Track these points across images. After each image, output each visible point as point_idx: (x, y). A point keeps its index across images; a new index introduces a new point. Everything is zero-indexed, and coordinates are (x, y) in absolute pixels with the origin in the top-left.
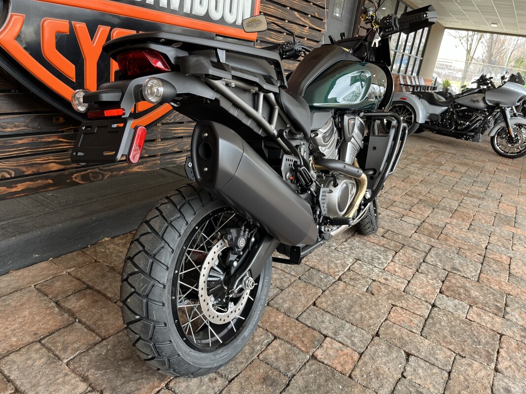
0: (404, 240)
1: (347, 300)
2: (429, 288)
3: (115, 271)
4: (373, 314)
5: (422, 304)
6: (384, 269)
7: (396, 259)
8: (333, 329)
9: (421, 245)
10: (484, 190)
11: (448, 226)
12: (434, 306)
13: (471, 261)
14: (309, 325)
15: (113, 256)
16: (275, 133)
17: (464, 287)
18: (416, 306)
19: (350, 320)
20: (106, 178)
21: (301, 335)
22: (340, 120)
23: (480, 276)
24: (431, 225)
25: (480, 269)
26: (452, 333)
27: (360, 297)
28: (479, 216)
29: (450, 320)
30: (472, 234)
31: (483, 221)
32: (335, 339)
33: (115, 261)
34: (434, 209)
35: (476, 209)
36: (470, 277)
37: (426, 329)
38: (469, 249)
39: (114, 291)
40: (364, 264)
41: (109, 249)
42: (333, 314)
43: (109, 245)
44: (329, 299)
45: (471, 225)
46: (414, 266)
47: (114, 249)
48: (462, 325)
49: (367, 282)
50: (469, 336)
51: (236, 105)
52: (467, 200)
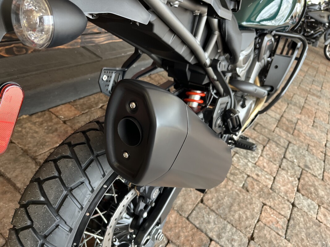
0: (270, 134)
1: (228, 197)
2: (289, 186)
3: (28, 155)
4: (248, 214)
5: (285, 203)
6: (255, 164)
7: (264, 153)
8: (217, 231)
9: (282, 140)
10: (319, 89)
11: (299, 122)
12: (293, 205)
13: (317, 159)
14: (198, 226)
15: (28, 137)
16: (208, 62)
17: (313, 185)
18: (281, 206)
19: (231, 220)
20: (30, 52)
21: (190, 239)
22: (260, 41)
23: (324, 175)
24: (287, 120)
25: (323, 167)
26: (308, 235)
27: (238, 194)
28: (319, 114)
29: (305, 221)
30: (316, 131)
31: (322, 119)
32: (219, 244)
33: (30, 143)
34: (288, 104)
35: (316, 107)
36: (317, 175)
37: (289, 231)
38: (315, 146)
39: (24, 180)
40: (241, 158)
41: (25, 128)
42: (217, 213)
43: (26, 123)
44: (214, 196)
45: (314, 122)
46: (277, 162)
47: (31, 129)
48: (314, 226)
49: (243, 177)
50: (319, 238)
51: (173, 30)
52: (311, 98)
